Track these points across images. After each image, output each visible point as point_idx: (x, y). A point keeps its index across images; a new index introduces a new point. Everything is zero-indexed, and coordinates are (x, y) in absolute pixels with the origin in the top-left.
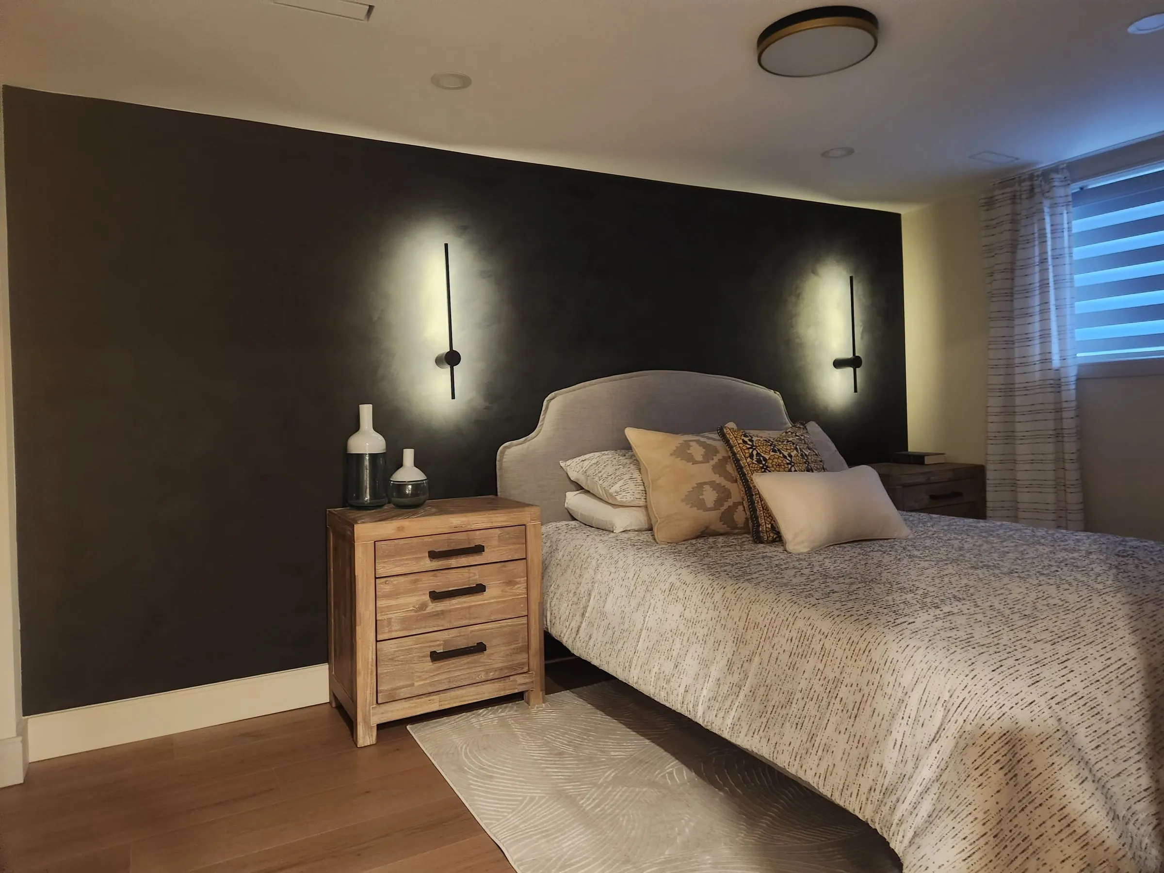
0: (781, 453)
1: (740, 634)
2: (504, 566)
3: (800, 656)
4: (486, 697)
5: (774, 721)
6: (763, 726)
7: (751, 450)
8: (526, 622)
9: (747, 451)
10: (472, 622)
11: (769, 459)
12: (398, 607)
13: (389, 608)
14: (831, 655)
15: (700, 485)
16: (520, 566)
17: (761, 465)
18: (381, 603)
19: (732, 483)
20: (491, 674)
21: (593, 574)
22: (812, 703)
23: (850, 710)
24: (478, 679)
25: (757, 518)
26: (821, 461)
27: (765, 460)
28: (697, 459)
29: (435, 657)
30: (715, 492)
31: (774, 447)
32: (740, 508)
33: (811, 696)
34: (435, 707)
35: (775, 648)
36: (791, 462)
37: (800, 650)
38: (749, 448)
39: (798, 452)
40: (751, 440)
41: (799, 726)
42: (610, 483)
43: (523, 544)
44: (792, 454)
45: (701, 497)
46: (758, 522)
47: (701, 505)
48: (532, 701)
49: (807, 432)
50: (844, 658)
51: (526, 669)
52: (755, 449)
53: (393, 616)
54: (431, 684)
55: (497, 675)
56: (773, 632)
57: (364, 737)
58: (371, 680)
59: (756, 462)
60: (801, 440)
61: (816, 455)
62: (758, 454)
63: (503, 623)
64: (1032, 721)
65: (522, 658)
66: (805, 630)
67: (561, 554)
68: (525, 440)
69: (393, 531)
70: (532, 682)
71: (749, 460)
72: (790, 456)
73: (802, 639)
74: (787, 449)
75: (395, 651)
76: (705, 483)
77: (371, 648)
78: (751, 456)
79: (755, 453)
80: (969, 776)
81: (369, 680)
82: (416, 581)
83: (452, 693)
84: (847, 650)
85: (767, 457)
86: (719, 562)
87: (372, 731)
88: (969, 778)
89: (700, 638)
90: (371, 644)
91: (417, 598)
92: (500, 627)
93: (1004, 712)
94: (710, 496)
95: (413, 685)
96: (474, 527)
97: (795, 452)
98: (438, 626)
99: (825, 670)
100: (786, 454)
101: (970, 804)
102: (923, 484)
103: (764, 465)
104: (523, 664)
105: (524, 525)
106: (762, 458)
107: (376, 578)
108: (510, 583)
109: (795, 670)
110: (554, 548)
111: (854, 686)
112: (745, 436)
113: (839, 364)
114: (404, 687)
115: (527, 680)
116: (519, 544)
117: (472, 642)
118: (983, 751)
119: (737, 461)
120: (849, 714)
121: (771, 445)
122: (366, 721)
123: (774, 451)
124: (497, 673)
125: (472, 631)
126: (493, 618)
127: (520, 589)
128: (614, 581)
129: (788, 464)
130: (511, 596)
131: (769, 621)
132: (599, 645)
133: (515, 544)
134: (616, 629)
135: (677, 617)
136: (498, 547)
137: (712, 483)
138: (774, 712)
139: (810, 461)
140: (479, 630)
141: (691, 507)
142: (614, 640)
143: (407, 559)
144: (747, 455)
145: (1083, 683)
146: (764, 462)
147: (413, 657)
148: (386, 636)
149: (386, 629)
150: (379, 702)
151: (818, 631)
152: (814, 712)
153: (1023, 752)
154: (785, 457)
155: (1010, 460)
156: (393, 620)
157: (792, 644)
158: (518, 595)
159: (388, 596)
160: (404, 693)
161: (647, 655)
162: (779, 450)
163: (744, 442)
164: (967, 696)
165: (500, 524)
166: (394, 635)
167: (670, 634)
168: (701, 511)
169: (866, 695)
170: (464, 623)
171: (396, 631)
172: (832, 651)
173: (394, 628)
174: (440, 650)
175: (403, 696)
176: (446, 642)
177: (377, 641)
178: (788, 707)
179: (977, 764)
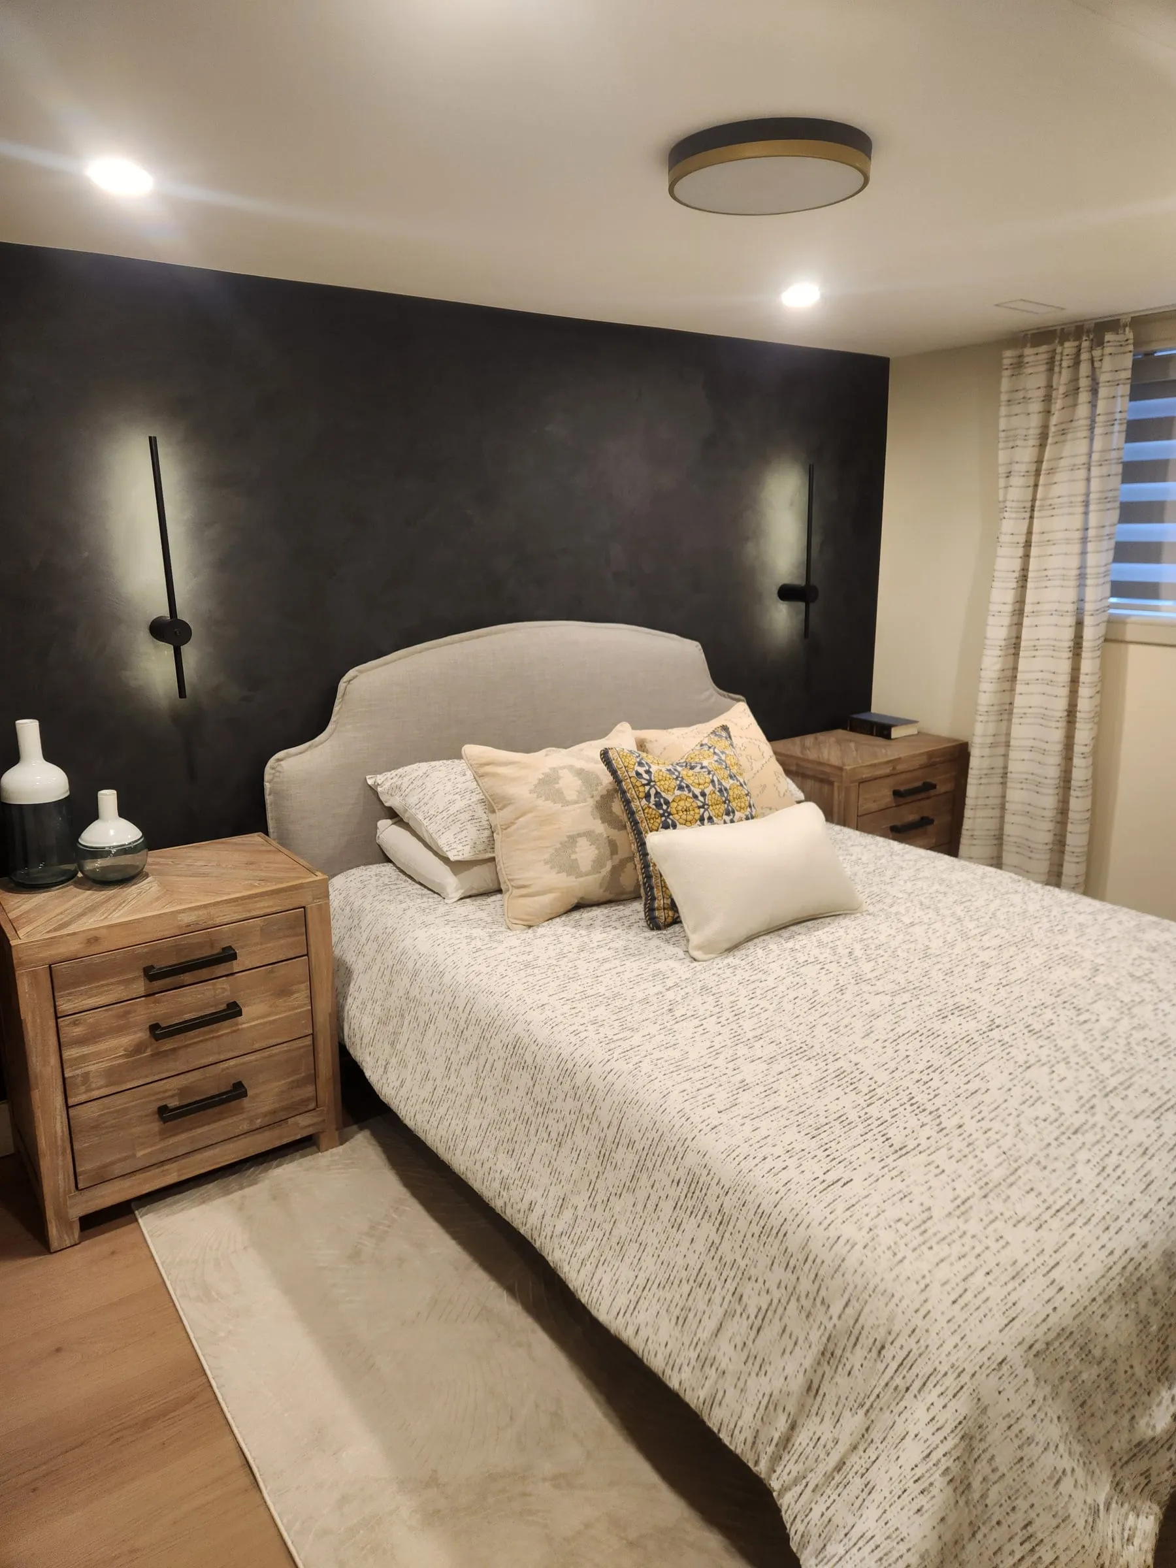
0: (690, 791)
1: (608, 1149)
2: (272, 971)
3: (688, 1212)
4: (252, 1152)
5: (647, 1303)
6: (632, 1307)
7: (647, 788)
8: (311, 1042)
9: (641, 789)
10: (222, 1057)
11: (673, 801)
12: (98, 1054)
13: (84, 1058)
14: (732, 1224)
15: (572, 840)
16: (300, 965)
17: (661, 812)
18: (69, 1053)
19: (619, 830)
20: (259, 1121)
21: (408, 985)
22: (701, 1291)
23: (752, 1317)
24: (237, 1132)
25: (652, 888)
26: (747, 795)
27: (667, 803)
28: (568, 798)
29: (165, 1113)
30: (593, 847)
31: (681, 781)
32: (630, 866)
33: (699, 1280)
34: (172, 1178)
35: (655, 1188)
36: (704, 804)
37: (690, 1203)
38: (644, 785)
39: (714, 786)
40: (648, 772)
41: (681, 1321)
42: (440, 827)
43: (302, 934)
44: (707, 791)
45: (573, 857)
46: (653, 895)
47: (572, 868)
48: (323, 1146)
49: (732, 745)
50: (749, 1235)
51: (312, 1106)
52: (653, 786)
53: (92, 1068)
54: (162, 1151)
55: (268, 1120)
56: (654, 1161)
57: (61, 1237)
58: (63, 1160)
59: (654, 807)
60: (720, 761)
61: (741, 785)
62: (657, 794)
63: (275, 1050)
64: (1000, 1393)
65: (308, 1091)
66: (698, 1173)
67: (365, 935)
68: (310, 747)
69: (83, 945)
70: (324, 1121)
71: (644, 802)
72: (703, 794)
73: (693, 1186)
74: (699, 784)
75: (100, 1116)
76: (579, 835)
77: (58, 1117)
78: (648, 796)
79: (653, 792)
80: (905, 1491)
81: (60, 1162)
82: (127, 1013)
83: (198, 1157)
84: (754, 1223)
85: (670, 799)
86: (590, 992)
87: (71, 1228)
88: (906, 1494)
89: (554, 1135)
90: (58, 1112)
91: (132, 1037)
92: (270, 1056)
93: (963, 1383)
94: (586, 854)
95: (134, 1155)
96: (218, 921)
97: (711, 787)
98: (167, 1071)
99: (722, 1245)
100: (697, 792)
101: (902, 1540)
102: (888, 776)
103: (665, 811)
104: (308, 1100)
105: (304, 907)
106: (662, 801)
107: (57, 1018)
108: (284, 991)
109: (680, 1232)
110: (356, 922)
111: (761, 1281)
112: (640, 764)
113: (787, 593)
114: (120, 1160)
115: (315, 1120)
116: (295, 935)
117: (225, 1087)
118: (929, 1451)
119: (627, 802)
120: (750, 1321)
121: (677, 778)
122: (62, 1218)
123: (681, 788)
124: (267, 1118)
125: (223, 1070)
126: (257, 1046)
127: (300, 997)
128: (437, 1007)
129: (699, 807)
130: (285, 1011)
131: (649, 1142)
132: (414, 1100)
133: (288, 936)
134: (438, 1082)
135: (522, 1092)
136: (261, 944)
137: (588, 834)
138: (647, 1288)
139: (731, 798)
140: (235, 1066)
141: (559, 872)
142: (435, 1098)
143: (108, 985)
144: (642, 795)
145: (1074, 1309)
146: (665, 807)
147: (130, 1119)
148: (83, 1098)
149: (83, 1088)
150: (80, 1186)
151: (716, 1180)
152: (702, 1306)
153: (983, 1446)
154: (695, 797)
155: (1003, 743)
156: (91, 1075)
157: (679, 1189)
158: (296, 1008)
159: (81, 1041)
160: (118, 1170)
161: (480, 1139)
162: (688, 786)
163: (638, 774)
164: (914, 1347)
165: (261, 912)
166: (96, 1094)
167: (512, 1116)
168: (572, 878)
169: (775, 1302)
170: (211, 1059)
171: (99, 1088)
172: (734, 1219)
173: (94, 1086)
174: (173, 1103)
175: (117, 1172)
176: (182, 1092)
177: (68, 1107)
178: (667, 1288)
179: (918, 1472)
